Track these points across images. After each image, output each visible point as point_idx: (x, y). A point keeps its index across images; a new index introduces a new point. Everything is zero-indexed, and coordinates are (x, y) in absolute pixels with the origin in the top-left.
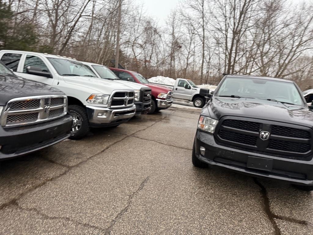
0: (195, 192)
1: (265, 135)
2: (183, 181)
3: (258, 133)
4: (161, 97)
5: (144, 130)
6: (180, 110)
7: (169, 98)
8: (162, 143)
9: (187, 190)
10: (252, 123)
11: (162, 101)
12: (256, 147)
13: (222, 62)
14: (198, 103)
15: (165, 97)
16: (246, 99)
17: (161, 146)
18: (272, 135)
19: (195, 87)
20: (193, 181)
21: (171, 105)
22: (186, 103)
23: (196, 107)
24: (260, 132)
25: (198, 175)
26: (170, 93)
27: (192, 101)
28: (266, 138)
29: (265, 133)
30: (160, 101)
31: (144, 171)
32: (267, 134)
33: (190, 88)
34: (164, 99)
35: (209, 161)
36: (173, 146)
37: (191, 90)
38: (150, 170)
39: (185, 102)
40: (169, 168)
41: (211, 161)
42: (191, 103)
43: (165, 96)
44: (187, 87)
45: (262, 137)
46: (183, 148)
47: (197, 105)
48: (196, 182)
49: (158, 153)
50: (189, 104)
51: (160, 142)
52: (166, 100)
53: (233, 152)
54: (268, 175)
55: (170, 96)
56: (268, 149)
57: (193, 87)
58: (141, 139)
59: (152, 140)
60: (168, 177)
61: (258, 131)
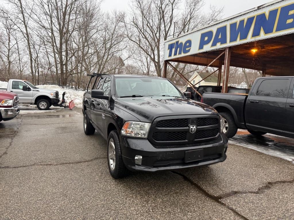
0: (149, 209)
1: (193, 129)
2: (126, 203)
3: (188, 128)
4: (6, 105)
5: (5, 153)
6: (26, 116)
7: (15, 104)
8: (50, 165)
9: (140, 211)
10: (182, 119)
11: (7, 109)
12: (187, 141)
13: (52, 60)
14: (43, 105)
15: (10, 105)
16: (152, 97)
17: (53, 168)
18: (198, 127)
19: (35, 88)
20: (133, 197)
21: (19, 112)
22: (25, 107)
23: (41, 109)
24: (189, 127)
25: (130, 188)
26: (17, 99)
27: (35, 104)
28: (194, 131)
29: (193, 126)
30: (4, 110)
31: (69, 213)
32: (195, 127)
33: (29, 89)
34: (10, 107)
35: (149, 168)
36: (66, 163)
37: (32, 91)
38: (75, 208)
39: (23, 106)
40: (94, 194)
41: (152, 168)
42: (31, 107)
43: (10, 102)
44: (26, 89)
45: (192, 131)
46: (81, 162)
47: (43, 108)
48: (136, 197)
49: (59, 179)
50: (29, 107)
51: (46, 164)
52: (12, 108)
53: (172, 152)
54: (198, 164)
55: (16, 101)
56: (195, 140)
57: (34, 88)
58: (15, 167)
59: (34, 165)
60: (105, 206)
61: (187, 126)
